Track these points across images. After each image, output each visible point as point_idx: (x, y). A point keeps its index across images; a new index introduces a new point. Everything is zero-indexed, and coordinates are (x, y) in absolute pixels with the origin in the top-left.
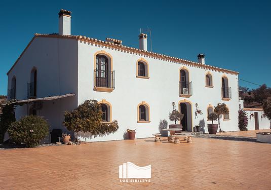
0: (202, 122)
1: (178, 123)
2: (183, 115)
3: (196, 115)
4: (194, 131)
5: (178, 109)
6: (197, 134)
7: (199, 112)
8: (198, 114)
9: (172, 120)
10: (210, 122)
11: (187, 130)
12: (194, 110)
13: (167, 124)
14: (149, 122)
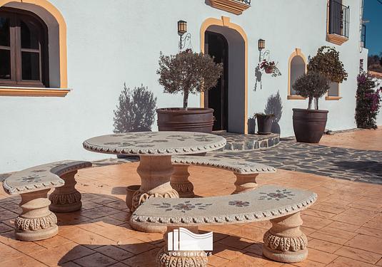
0: (274, 103)
1: (196, 100)
2: (220, 66)
3: (259, 79)
4: (251, 132)
5: (197, 46)
6: (265, 144)
7: (269, 67)
8: (264, 74)
9: (171, 89)
10: (303, 104)
11: (226, 128)
12: (252, 59)
13: (152, 104)
14: (63, 94)
